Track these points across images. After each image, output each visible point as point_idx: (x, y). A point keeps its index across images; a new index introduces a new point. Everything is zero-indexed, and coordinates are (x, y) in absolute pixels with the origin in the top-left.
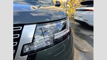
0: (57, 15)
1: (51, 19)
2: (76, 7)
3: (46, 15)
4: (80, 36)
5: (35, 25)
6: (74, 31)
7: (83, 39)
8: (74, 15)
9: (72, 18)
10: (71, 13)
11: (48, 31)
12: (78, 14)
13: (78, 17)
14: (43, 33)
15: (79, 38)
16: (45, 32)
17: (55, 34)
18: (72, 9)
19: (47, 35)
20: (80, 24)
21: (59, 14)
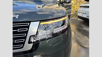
0: (58, 13)
1: (53, 16)
2: (80, 3)
3: (50, 13)
4: (82, 32)
5: (39, 22)
6: (77, 28)
7: (85, 35)
8: (78, 12)
9: (76, 15)
10: (75, 9)
11: (50, 27)
12: (82, 10)
13: (81, 13)
14: (45, 28)
15: (81, 34)
16: (47, 27)
17: (54, 30)
18: (76, 5)
19: (49, 30)
20: (83, 21)
21: (60, 13)
